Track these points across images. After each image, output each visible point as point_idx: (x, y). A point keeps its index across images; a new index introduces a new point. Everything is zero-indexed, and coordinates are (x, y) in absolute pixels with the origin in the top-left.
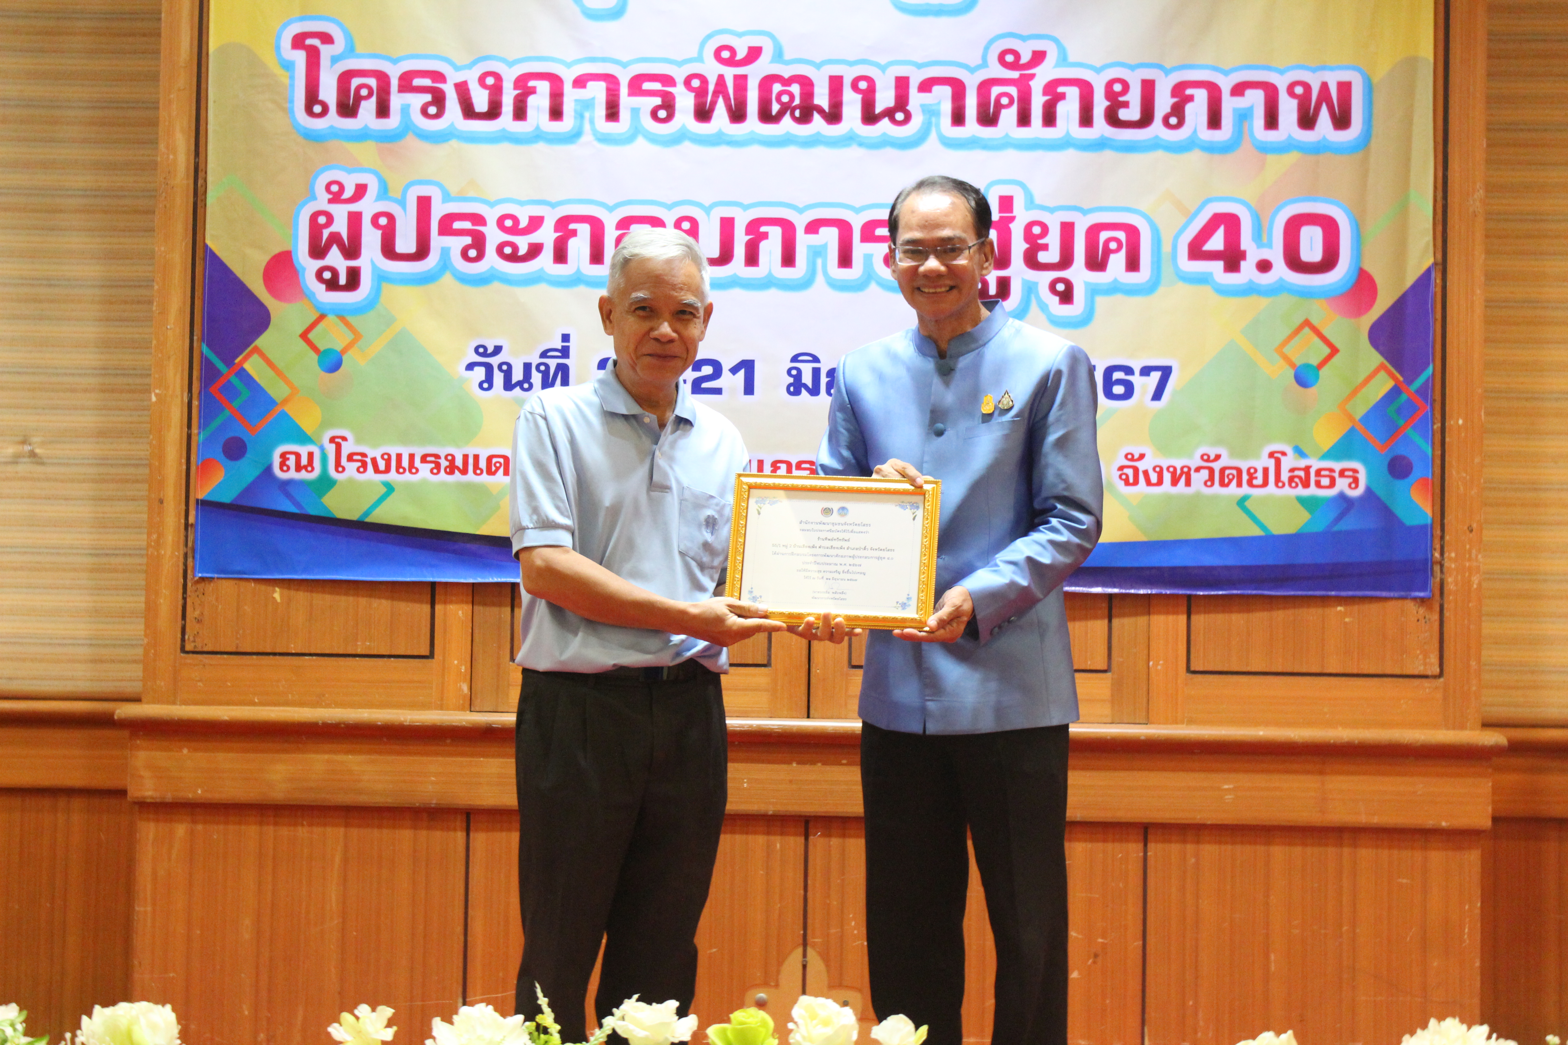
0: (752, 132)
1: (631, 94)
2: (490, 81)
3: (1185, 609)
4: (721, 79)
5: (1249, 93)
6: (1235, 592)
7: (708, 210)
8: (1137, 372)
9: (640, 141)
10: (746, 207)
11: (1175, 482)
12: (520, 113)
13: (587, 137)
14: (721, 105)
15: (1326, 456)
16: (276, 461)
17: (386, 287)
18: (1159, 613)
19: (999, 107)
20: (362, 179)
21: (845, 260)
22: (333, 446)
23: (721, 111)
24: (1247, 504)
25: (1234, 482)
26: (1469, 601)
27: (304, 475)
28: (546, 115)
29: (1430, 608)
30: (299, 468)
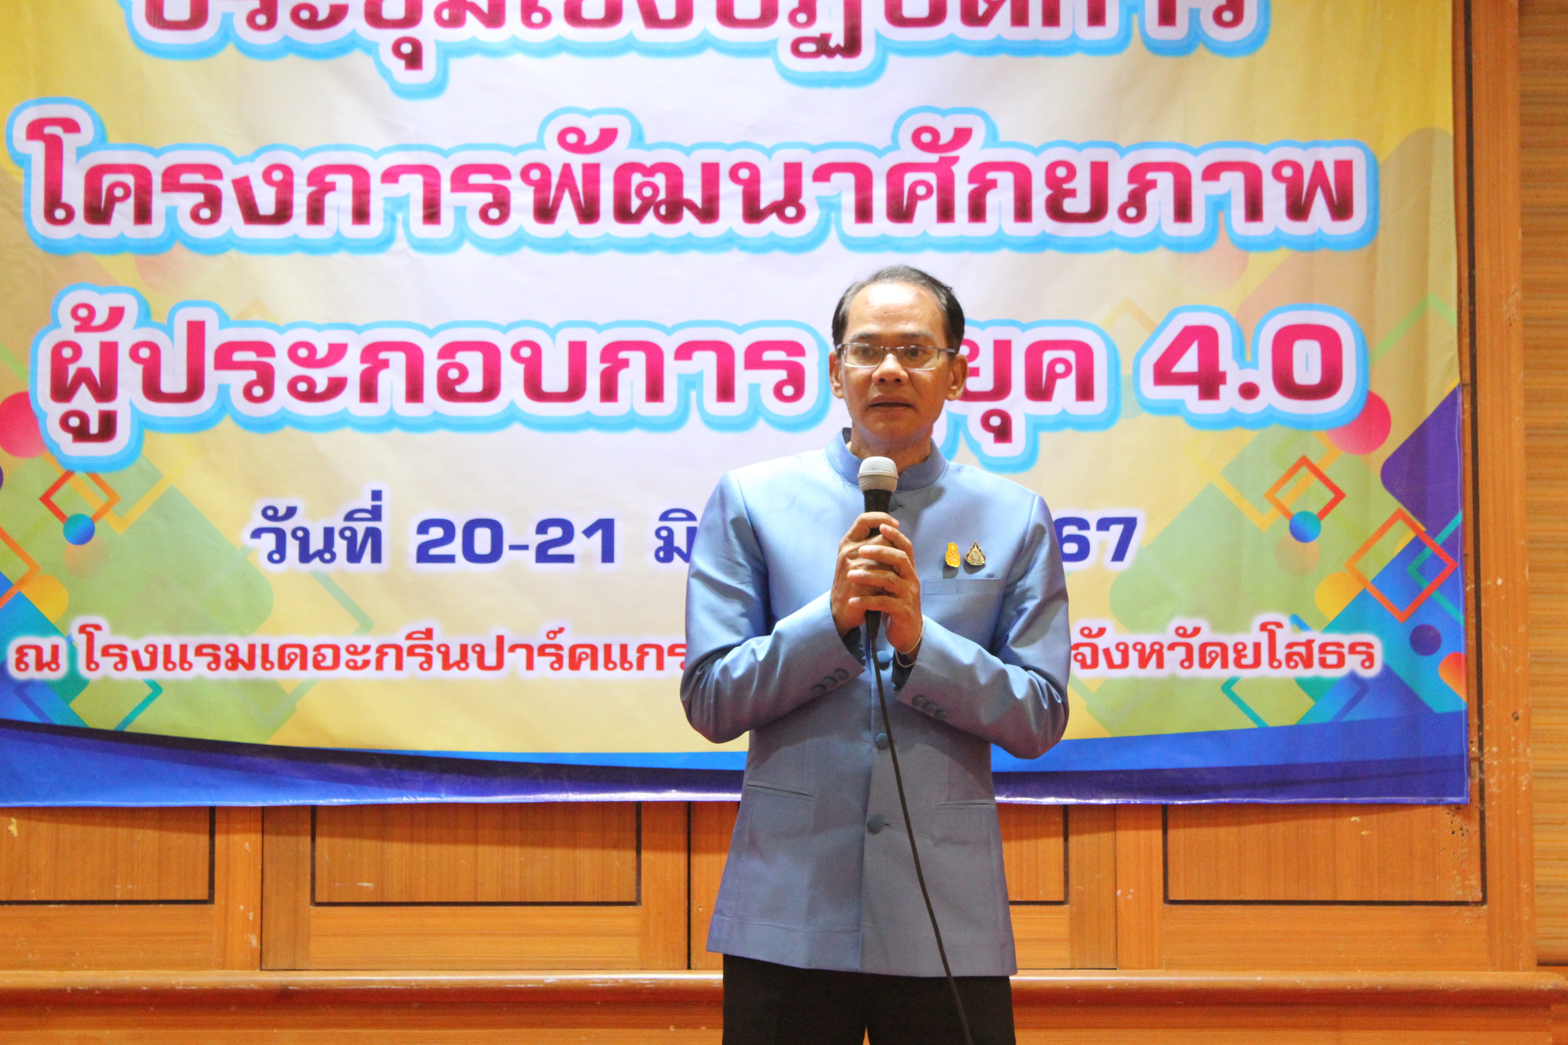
0: (607, 234)
1: (454, 189)
2: (277, 176)
3: (1159, 822)
4: (567, 169)
5: (1225, 176)
6: (1222, 800)
7: (552, 332)
8: (1093, 525)
9: (467, 247)
10: (599, 328)
11: (1143, 663)
12: (316, 215)
13: (400, 244)
14: (567, 202)
15: (1332, 627)
16: (12, 657)
17: (150, 436)
18: (1126, 828)
19: (914, 198)
20: (117, 300)
21: (726, 392)
22: (84, 637)
23: (567, 209)
24: (1235, 689)
25: (1218, 662)
26: (1517, 809)
27: (46, 674)
28: (349, 218)
29: (1468, 817)
30: (40, 666)
